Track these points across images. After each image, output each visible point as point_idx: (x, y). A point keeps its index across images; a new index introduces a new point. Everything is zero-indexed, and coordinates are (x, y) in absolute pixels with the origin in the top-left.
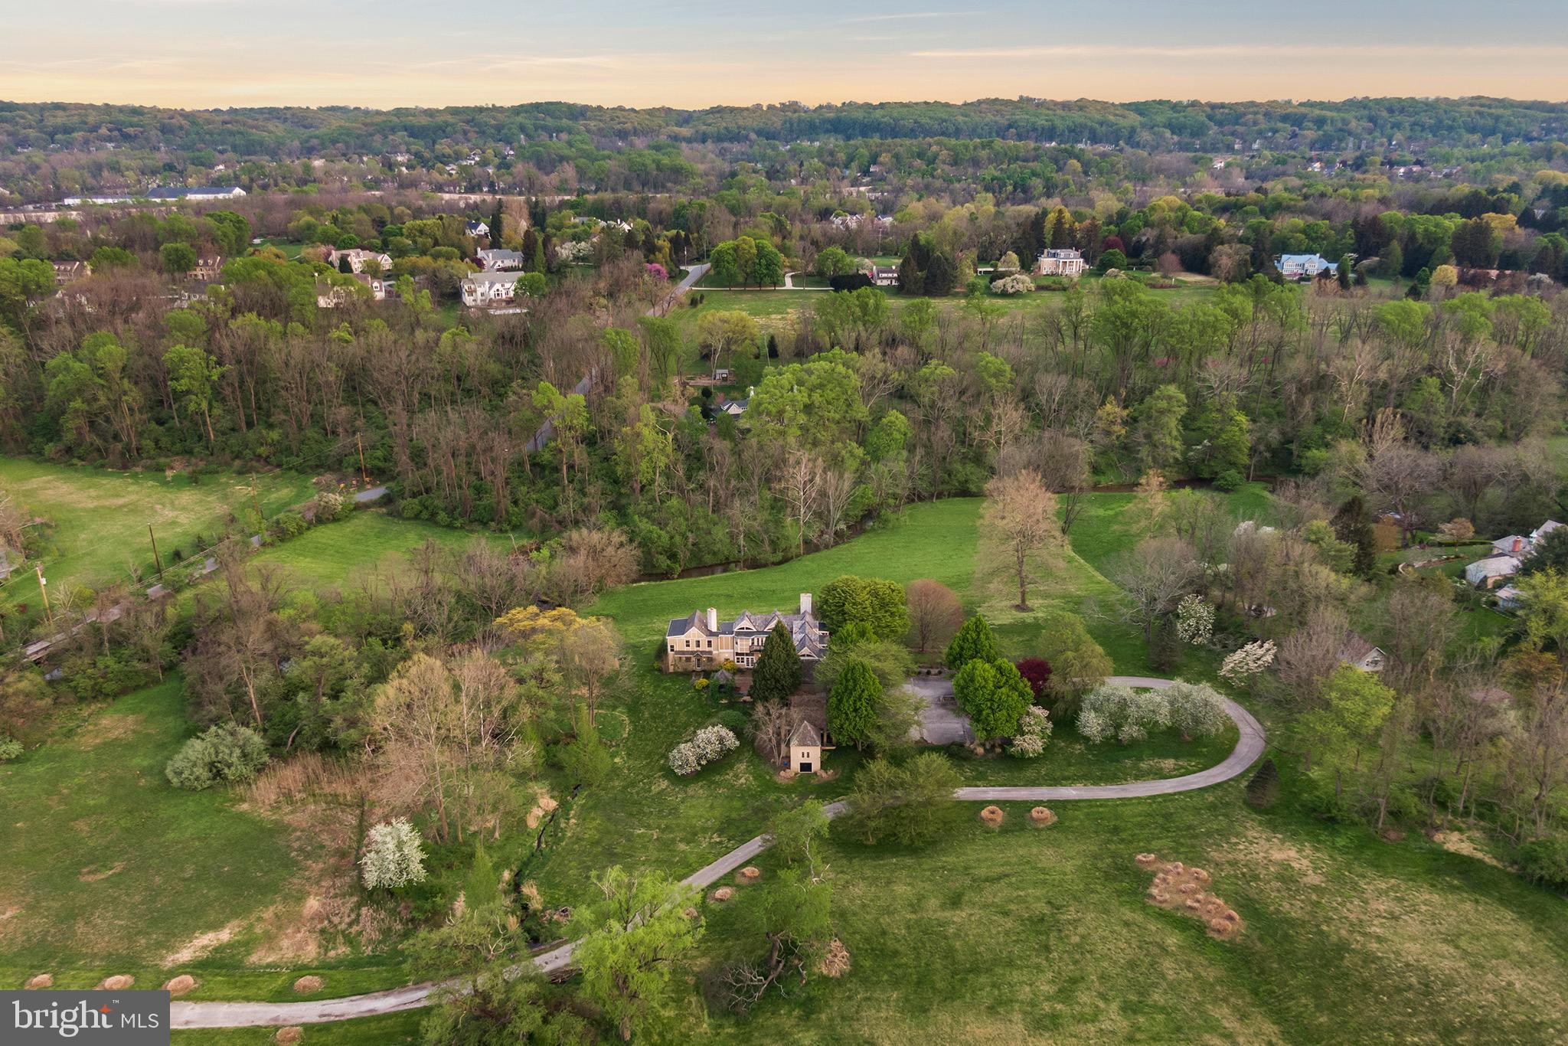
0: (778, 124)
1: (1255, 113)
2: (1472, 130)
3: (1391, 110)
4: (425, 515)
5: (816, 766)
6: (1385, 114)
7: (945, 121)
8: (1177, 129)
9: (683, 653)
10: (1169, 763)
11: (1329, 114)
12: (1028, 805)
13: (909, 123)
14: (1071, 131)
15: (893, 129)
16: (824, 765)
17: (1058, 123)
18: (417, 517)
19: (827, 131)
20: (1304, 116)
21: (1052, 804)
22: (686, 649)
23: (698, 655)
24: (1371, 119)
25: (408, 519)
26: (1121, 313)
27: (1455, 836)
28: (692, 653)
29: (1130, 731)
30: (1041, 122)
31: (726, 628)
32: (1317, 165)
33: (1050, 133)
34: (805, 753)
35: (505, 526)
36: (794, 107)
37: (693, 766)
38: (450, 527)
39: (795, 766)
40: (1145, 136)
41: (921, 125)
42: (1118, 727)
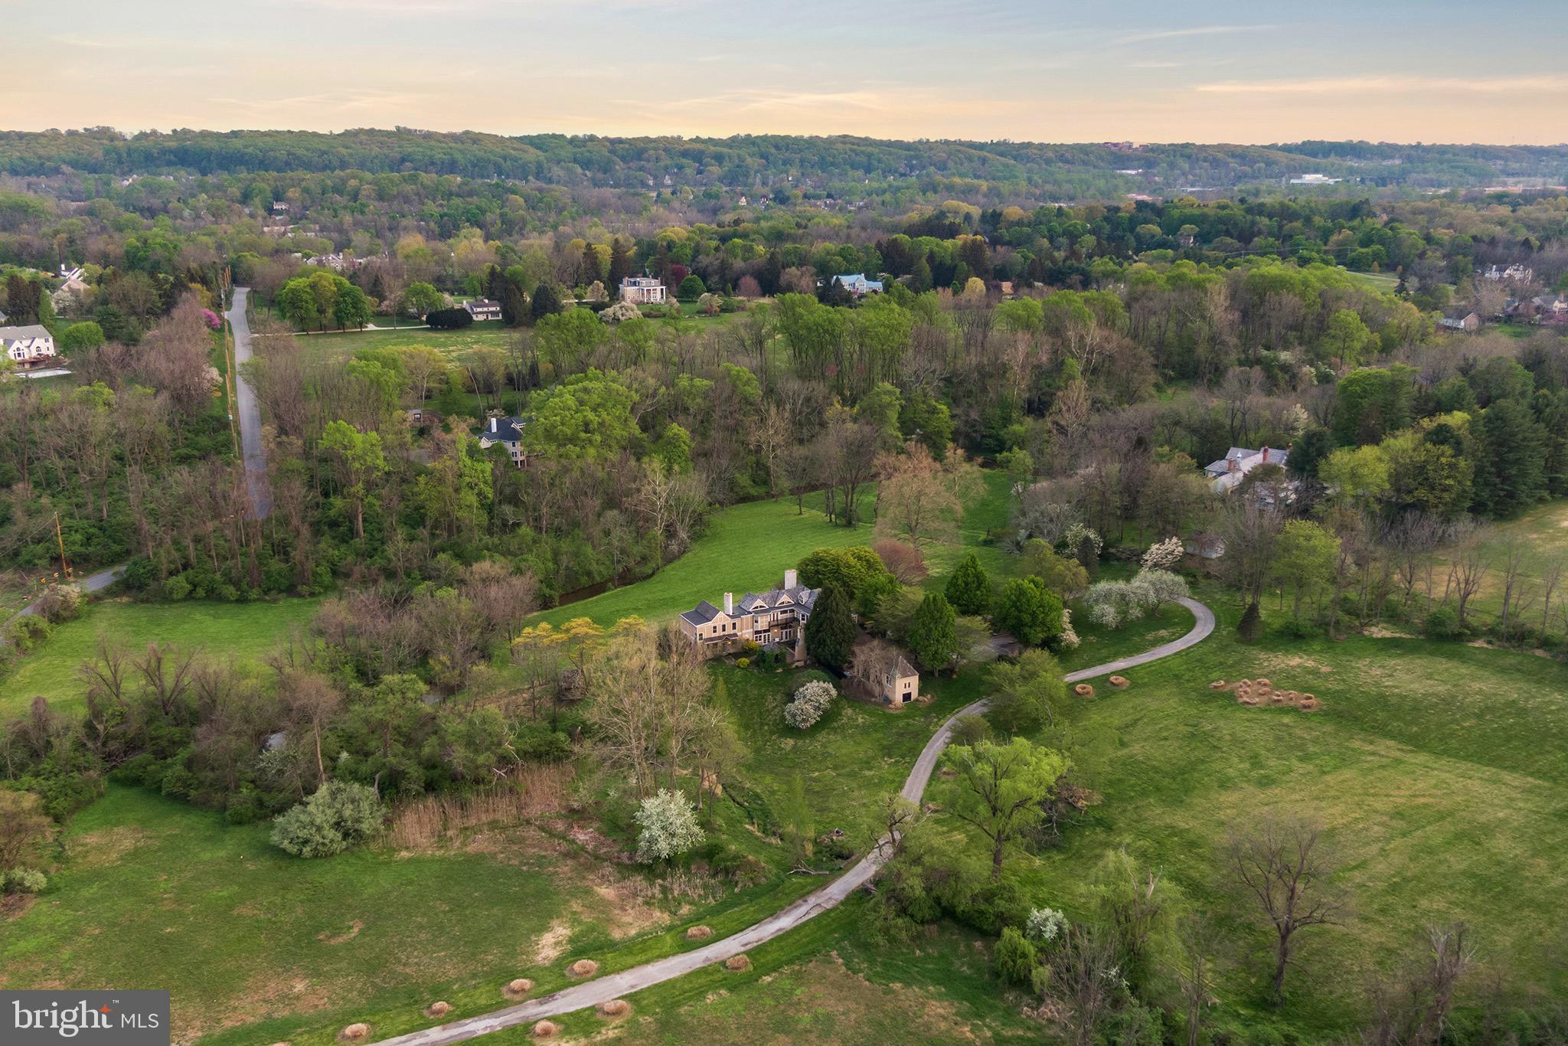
0: (99, 154)
1: (655, 149)
2: (854, 167)
3: (777, 147)
4: (200, 592)
5: (914, 695)
6: (773, 151)
7: (324, 153)
8: (586, 164)
9: (711, 639)
10: (1163, 633)
11: (725, 150)
12: (1105, 678)
13: (282, 154)
14: (474, 166)
15: (261, 162)
16: (921, 692)
17: (458, 156)
18: (190, 597)
19: (170, 163)
20: (702, 152)
21: (1123, 672)
22: (714, 635)
23: (727, 638)
24: (762, 156)
25: (178, 601)
26: (820, 321)
27: (1374, 629)
28: (719, 638)
29: (1136, 612)
30: (439, 156)
31: (739, 612)
32: (743, 199)
33: (452, 167)
34: (905, 685)
35: (317, 589)
36: (105, 134)
37: (814, 717)
38: (242, 600)
39: (898, 698)
40: (557, 171)
41: (297, 158)
42: (1126, 613)
